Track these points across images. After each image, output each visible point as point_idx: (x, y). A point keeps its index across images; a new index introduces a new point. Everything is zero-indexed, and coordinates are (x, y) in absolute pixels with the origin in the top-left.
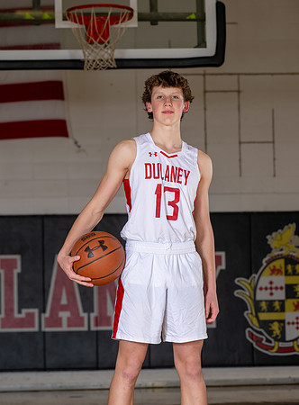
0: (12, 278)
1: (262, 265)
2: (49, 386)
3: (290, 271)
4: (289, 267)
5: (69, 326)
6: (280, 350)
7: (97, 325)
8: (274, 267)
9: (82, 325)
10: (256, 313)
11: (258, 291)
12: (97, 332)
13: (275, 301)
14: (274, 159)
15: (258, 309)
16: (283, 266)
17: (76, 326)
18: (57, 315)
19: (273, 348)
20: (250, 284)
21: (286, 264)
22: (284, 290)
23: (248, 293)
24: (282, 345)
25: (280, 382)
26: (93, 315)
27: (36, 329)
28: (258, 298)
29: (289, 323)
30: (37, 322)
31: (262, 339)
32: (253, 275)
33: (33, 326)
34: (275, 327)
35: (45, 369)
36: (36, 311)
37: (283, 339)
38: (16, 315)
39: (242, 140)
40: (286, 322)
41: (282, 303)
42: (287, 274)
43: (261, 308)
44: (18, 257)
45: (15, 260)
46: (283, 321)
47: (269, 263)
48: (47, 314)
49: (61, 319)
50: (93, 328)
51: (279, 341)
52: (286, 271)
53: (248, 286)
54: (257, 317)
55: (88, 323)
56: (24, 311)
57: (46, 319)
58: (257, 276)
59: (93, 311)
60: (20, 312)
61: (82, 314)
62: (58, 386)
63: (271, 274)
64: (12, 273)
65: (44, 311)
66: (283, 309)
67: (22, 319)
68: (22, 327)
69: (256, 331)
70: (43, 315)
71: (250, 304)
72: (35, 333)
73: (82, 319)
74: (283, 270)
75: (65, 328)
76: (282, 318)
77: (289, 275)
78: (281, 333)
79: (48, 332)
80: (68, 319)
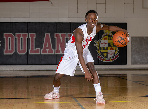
0: (33, 40)
1: (102, 37)
2: (43, 69)
3: (109, 39)
4: (109, 38)
5: (49, 53)
6: (106, 60)
7: (56, 53)
8: (105, 38)
9: (52, 53)
10: (100, 50)
11: (100, 44)
12: (56, 55)
13: (105, 47)
14: (106, 8)
15: (100, 49)
16: (107, 37)
17: (50, 53)
18: (46, 50)
19: (104, 60)
20: (98, 42)
21: (108, 37)
22: (108, 44)
23: (98, 45)
24: (107, 59)
25: (106, 69)
26: (55, 50)
27: (40, 54)
28: (100, 46)
29: (109, 53)
30: (40, 52)
31: (101, 57)
32: (99, 40)
33: (39, 53)
34: (105, 54)
35: (42, 65)
36: (40, 49)
37: (107, 58)
38: (34, 50)
39: (97, 3)
40: (108, 53)
41: (107, 48)
42: (108, 40)
43: (101, 49)
44: (35, 34)
45: (34, 35)
46: (107, 53)
47: (104, 37)
48: (43, 50)
49: (46, 51)
50: (55, 54)
51: (106, 58)
52: (108, 39)
53: (98, 43)
54: (100, 51)
55: (54, 52)
56: (36, 49)
57: (42, 51)
58: (100, 40)
59: (55, 49)
60: (35, 49)
61: (52, 50)
62: (45, 69)
63: (104, 40)
64: (33, 38)
65: (42, 49)
66: (107, 49)
67: (36, 51)
68: (36, 53)
69: (100, 55)
70: (41, 50)
71: (98, 48)
72: (39, 55)
73: (52, 51)
74: (107, 39)
75: (48, 53)
76: (107, 52)
77: (109, 40)
78: (106, 56)
79: (43, 55)
80: (48, 51)
